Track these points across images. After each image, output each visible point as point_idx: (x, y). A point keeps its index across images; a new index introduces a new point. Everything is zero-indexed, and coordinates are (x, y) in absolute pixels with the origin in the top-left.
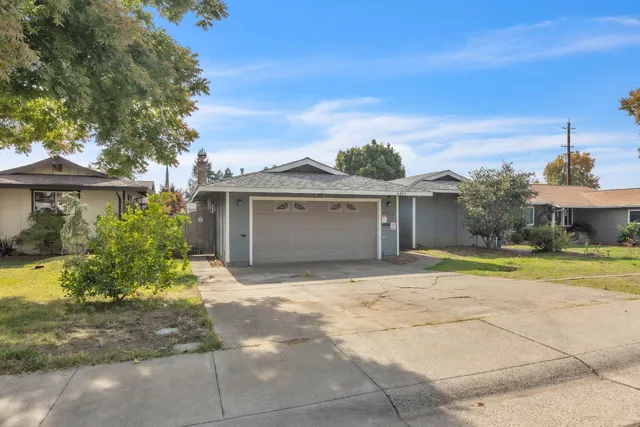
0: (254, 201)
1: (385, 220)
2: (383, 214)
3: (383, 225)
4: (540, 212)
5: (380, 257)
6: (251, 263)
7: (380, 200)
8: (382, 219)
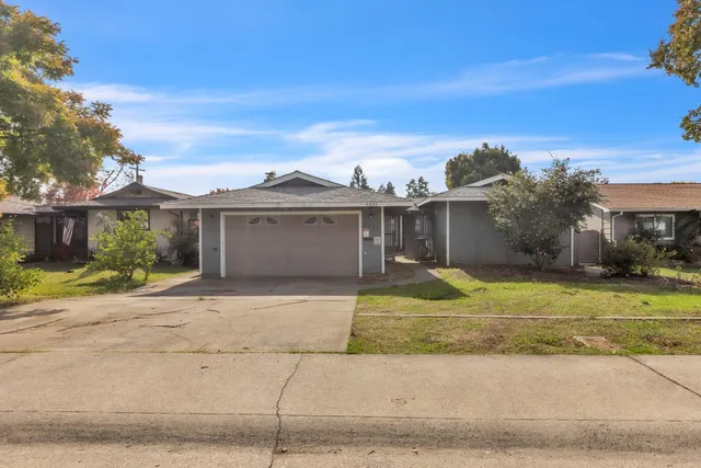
0: (226, 217)
1: (367, 234)
2: (364, 227)
3: (364, 239)
4: (683, 222)
5: (361, 275)
6: (223, 274)
7: (360, 212)
8: (364, 233)
